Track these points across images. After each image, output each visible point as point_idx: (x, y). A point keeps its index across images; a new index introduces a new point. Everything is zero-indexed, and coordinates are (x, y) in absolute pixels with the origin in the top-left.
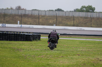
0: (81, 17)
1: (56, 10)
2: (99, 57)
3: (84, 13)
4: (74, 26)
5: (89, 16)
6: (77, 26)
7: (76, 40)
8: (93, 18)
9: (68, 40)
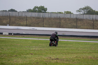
0: (34, 17)
1: (9, 11)
2: (51, 56)
3: (37, 13)
4: (26, 26)
5: (41, 17)
6: (30, 26)
7: (29, 40)
8: (45, 18)
9: (21, 40)
